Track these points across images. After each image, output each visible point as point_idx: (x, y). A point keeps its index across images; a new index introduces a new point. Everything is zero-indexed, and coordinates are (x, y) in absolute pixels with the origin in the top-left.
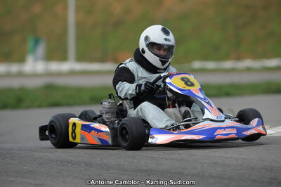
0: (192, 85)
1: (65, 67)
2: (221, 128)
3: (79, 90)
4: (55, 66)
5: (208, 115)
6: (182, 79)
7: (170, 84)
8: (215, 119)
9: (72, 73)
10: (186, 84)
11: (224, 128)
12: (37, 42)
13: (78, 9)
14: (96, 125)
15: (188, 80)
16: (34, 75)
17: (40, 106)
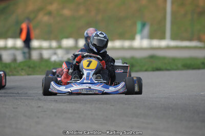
1: (163, 43)
3: (174, 59)
4: (155, 43)
9: (168, 48)
12: (144, 25)
13: (173, 3)
16: (141, 49)
17: (146, 70)
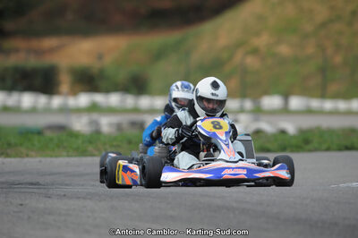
0: (221, 128)
2: (229, 168)
5: (222, 155)
6: (213, 123)
7: (200, 126)
8: (228, 159)
10: (215, 127)
11: (233, 168)
14: (131, 166)
15: (219, 123)
